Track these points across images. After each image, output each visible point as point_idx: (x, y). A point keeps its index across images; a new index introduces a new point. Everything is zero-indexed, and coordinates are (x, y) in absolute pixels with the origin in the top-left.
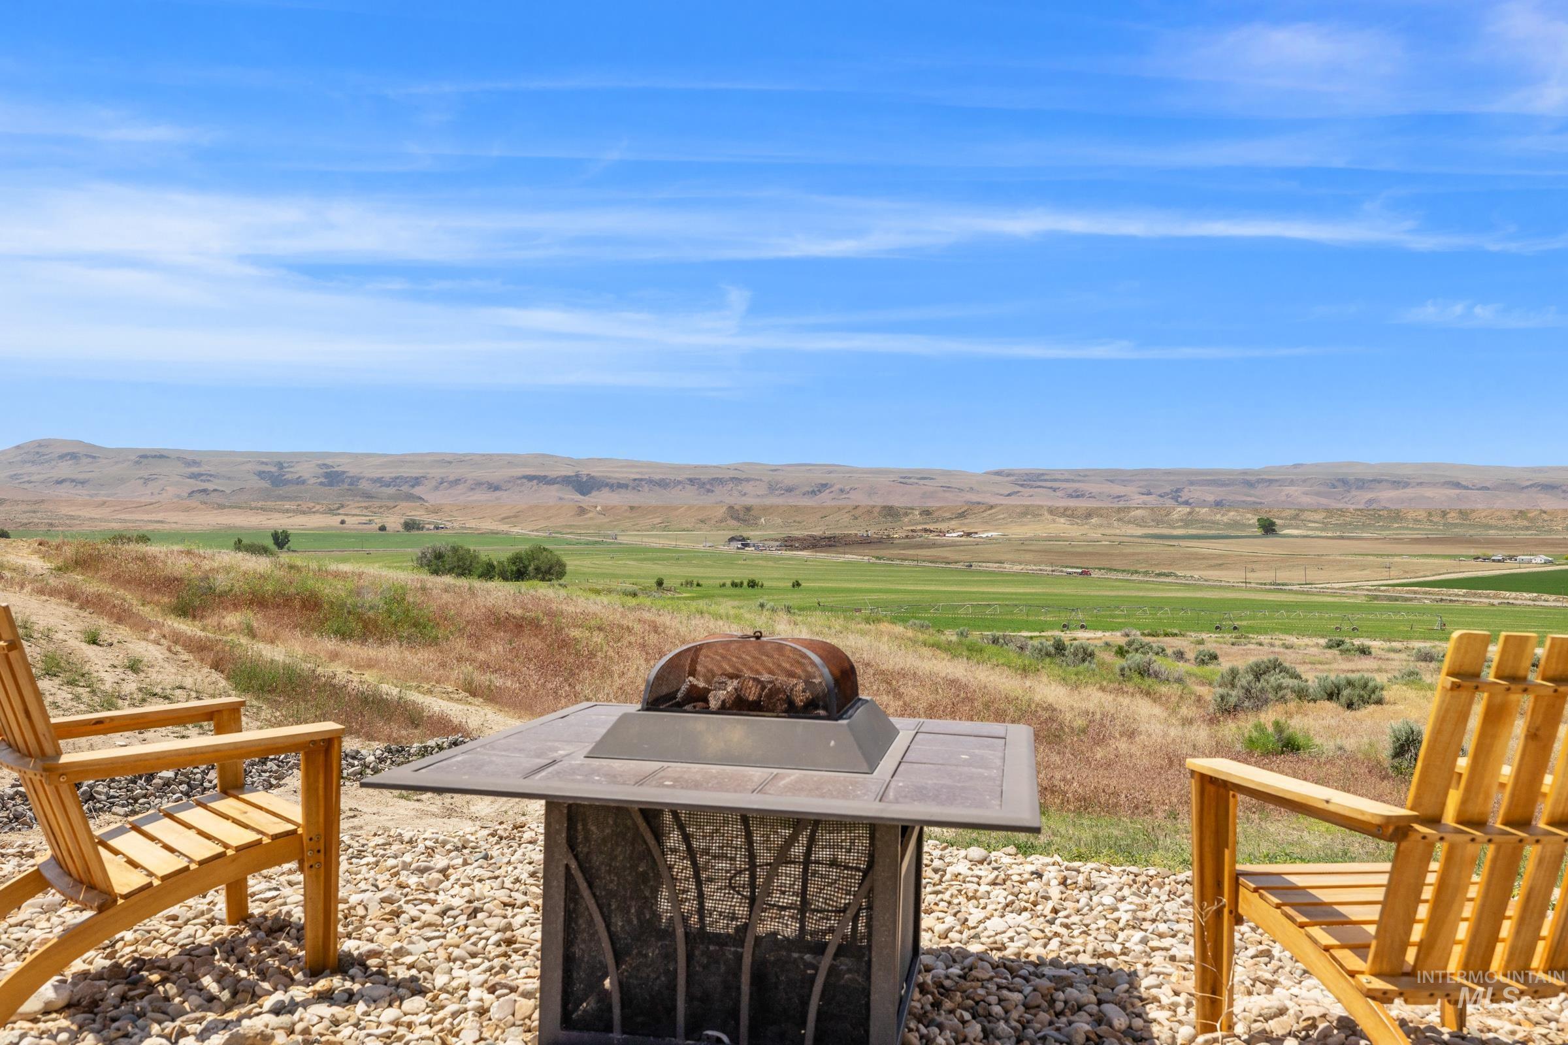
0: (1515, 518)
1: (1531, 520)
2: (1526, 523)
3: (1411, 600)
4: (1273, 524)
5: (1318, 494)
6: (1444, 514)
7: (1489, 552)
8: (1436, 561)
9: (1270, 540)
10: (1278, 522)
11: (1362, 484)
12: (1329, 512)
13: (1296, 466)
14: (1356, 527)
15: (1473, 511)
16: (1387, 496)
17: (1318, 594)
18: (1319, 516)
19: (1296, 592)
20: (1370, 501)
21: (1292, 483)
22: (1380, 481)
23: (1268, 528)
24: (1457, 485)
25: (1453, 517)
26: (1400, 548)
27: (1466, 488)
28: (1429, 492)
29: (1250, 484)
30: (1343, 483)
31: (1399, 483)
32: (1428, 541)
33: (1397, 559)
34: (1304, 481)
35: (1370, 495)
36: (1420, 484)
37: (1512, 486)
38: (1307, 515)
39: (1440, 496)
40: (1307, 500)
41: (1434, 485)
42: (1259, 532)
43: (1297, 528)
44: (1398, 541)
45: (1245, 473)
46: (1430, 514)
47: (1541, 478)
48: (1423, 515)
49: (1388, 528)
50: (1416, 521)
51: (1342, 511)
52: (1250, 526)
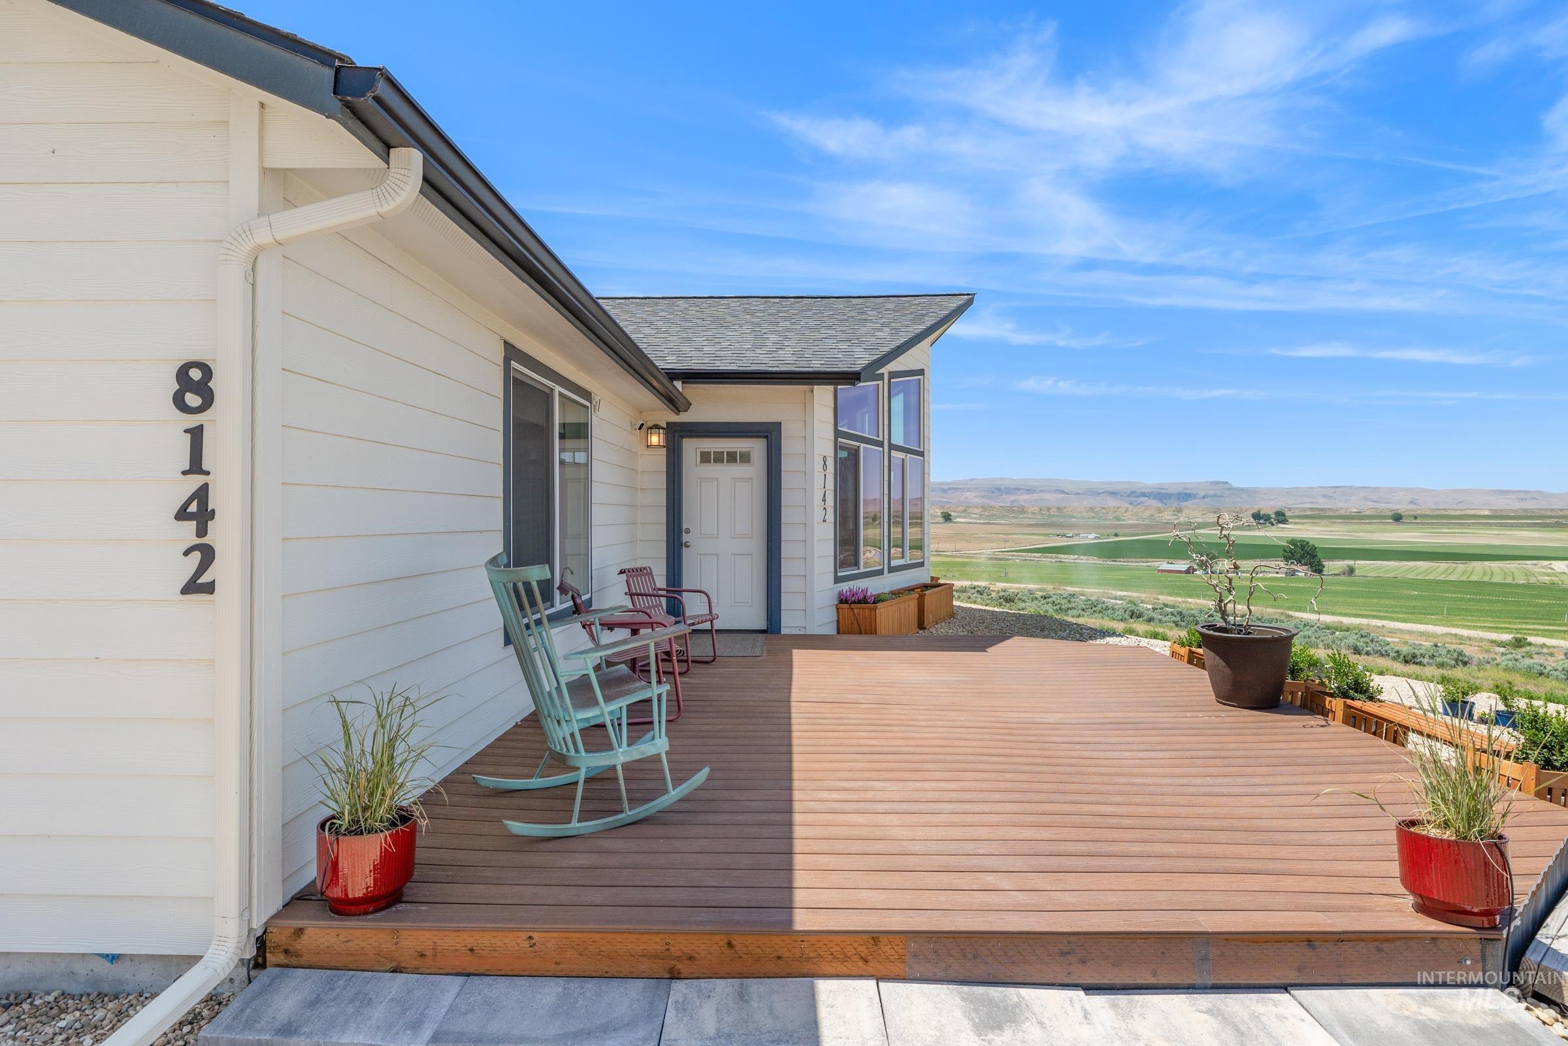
0: (1088, 511)
1: (1096, 513)
2: (1093, 515)
3: (1009, 560)
4: (950, 515)
5: (983, 497)
6: (1049, 509)
7: (1065, 532)
8: (1036, 537)
9: (948, 525)
10: (953, 514)
11: (1009, 491)
12: (984, 508)
13: (971, 480)
14: (999, 517)
15: (1065, 507)
16: (1023, 498)
17: (960, 557)
18: (976, 511)
19: (948, 556)
20: (1013, 501)
21: (969, 490)
22: (1019, 489)
23: (947, 518)
24: (1063, 492)
25: (1053, 511)
26: (1018, 530)
27: (1067, 493)
28: (1046, 496)
29: (944, 491)
30: (999, 490)
31: (1029, 491)
32: (1037, 525)
33: (1011, 536)
34: (976, 489)
35: (1013, 498)
36: (1042, 491)
37: (1092, 492)
38: (970, 510)
39: (1052, 499)
40: (977, 501)
41: (1049, 492)
42: (942, 520)
43: (965, 517)
44: (1019, 525)
45: (941, 484)
46: (1041, 510)
47: (1110, 488)
48: (1036, 510)
49: (1016, 518)
50: (1033, 513)
51: (992, 508)
52: (938, 516)
